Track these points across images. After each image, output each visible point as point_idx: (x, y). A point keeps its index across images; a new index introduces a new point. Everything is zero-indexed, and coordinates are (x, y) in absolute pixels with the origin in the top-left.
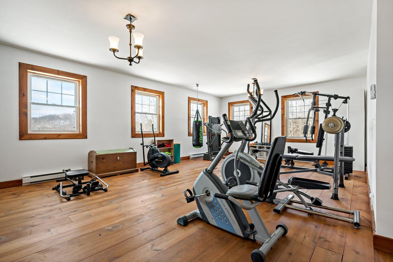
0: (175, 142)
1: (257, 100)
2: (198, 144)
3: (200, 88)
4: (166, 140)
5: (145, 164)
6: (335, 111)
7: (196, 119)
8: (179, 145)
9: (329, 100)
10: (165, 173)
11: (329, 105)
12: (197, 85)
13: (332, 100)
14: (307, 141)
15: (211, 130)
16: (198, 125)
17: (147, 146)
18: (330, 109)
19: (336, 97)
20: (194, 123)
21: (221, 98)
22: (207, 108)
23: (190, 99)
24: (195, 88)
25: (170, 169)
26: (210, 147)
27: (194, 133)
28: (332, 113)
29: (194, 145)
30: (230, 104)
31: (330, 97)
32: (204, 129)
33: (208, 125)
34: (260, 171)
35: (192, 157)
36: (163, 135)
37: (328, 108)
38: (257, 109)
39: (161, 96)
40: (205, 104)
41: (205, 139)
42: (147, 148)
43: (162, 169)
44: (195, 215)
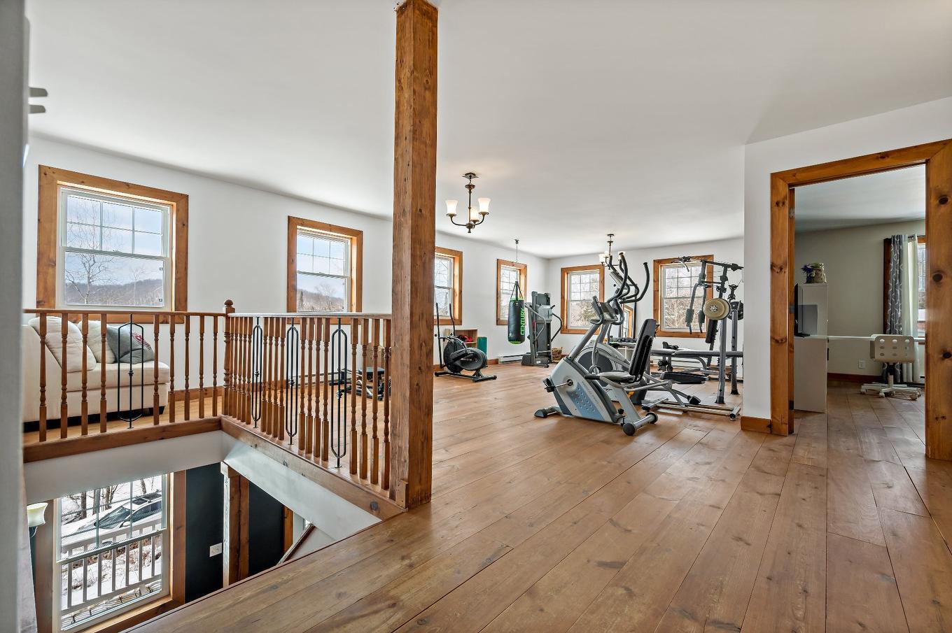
0: (479, 335)
1: (623, 276)
2: (517, 337)
3: (521, 246)
4: (464, 331)
5: (442, 367)
6: (733, 288)
7: (514, 297)
8: (485, 339)
9: (725, 272)
10: (477, 378)
11: (724, 278)
12: (517, 241)
13: (730, 272)
14: (691, 335)
15: (536, 315)
16: (517, 306)
17: (444, 339)
18: (726, 286)
19: (735, 267)
20: (512, 303)
21: (548, 261)
22: (526, 276)
23: (499, 262)
24: (513, 245)
25: (485, 373)
26: (534, 343)
27: (512, 320)
28: (729, 291)
29: (510, 340)
30: (565, 271)
31: (726, 266)
32: (526, 313)
33: (531, 306)
34: (625, 365)
35: (502, 360)
36: (460, 323)
37: (723, 284)
38: (623, 288)
39: (457, 258)
40: (523, 270)
41: (527, 331)
42: (444, 341)
43: (471, 374)
44: (552, 410)
